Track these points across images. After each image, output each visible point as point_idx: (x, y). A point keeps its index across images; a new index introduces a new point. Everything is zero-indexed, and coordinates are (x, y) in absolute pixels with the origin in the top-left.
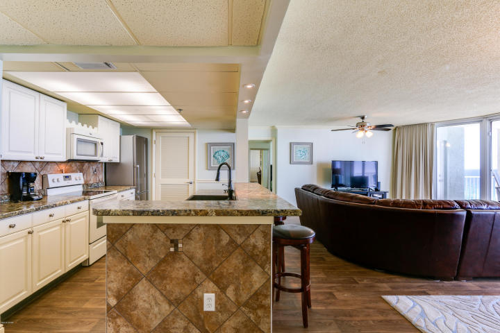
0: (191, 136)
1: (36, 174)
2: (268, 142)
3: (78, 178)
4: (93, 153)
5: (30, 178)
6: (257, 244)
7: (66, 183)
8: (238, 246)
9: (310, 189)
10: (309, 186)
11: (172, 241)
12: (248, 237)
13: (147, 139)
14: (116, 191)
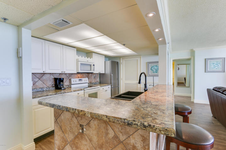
0: (139, 59)
1: (63, 79)
2: (189, 59)
3: (86, 80)
4: (90, 70)
5: (61, 80)
6: (137, 145)
7: (80, 82)
8: (120, 142)
9: (219, 90)
10: (220, 88)
11: (81, 126)
12: (129, 137)
13: (118, 62)
14: (99, 86)
